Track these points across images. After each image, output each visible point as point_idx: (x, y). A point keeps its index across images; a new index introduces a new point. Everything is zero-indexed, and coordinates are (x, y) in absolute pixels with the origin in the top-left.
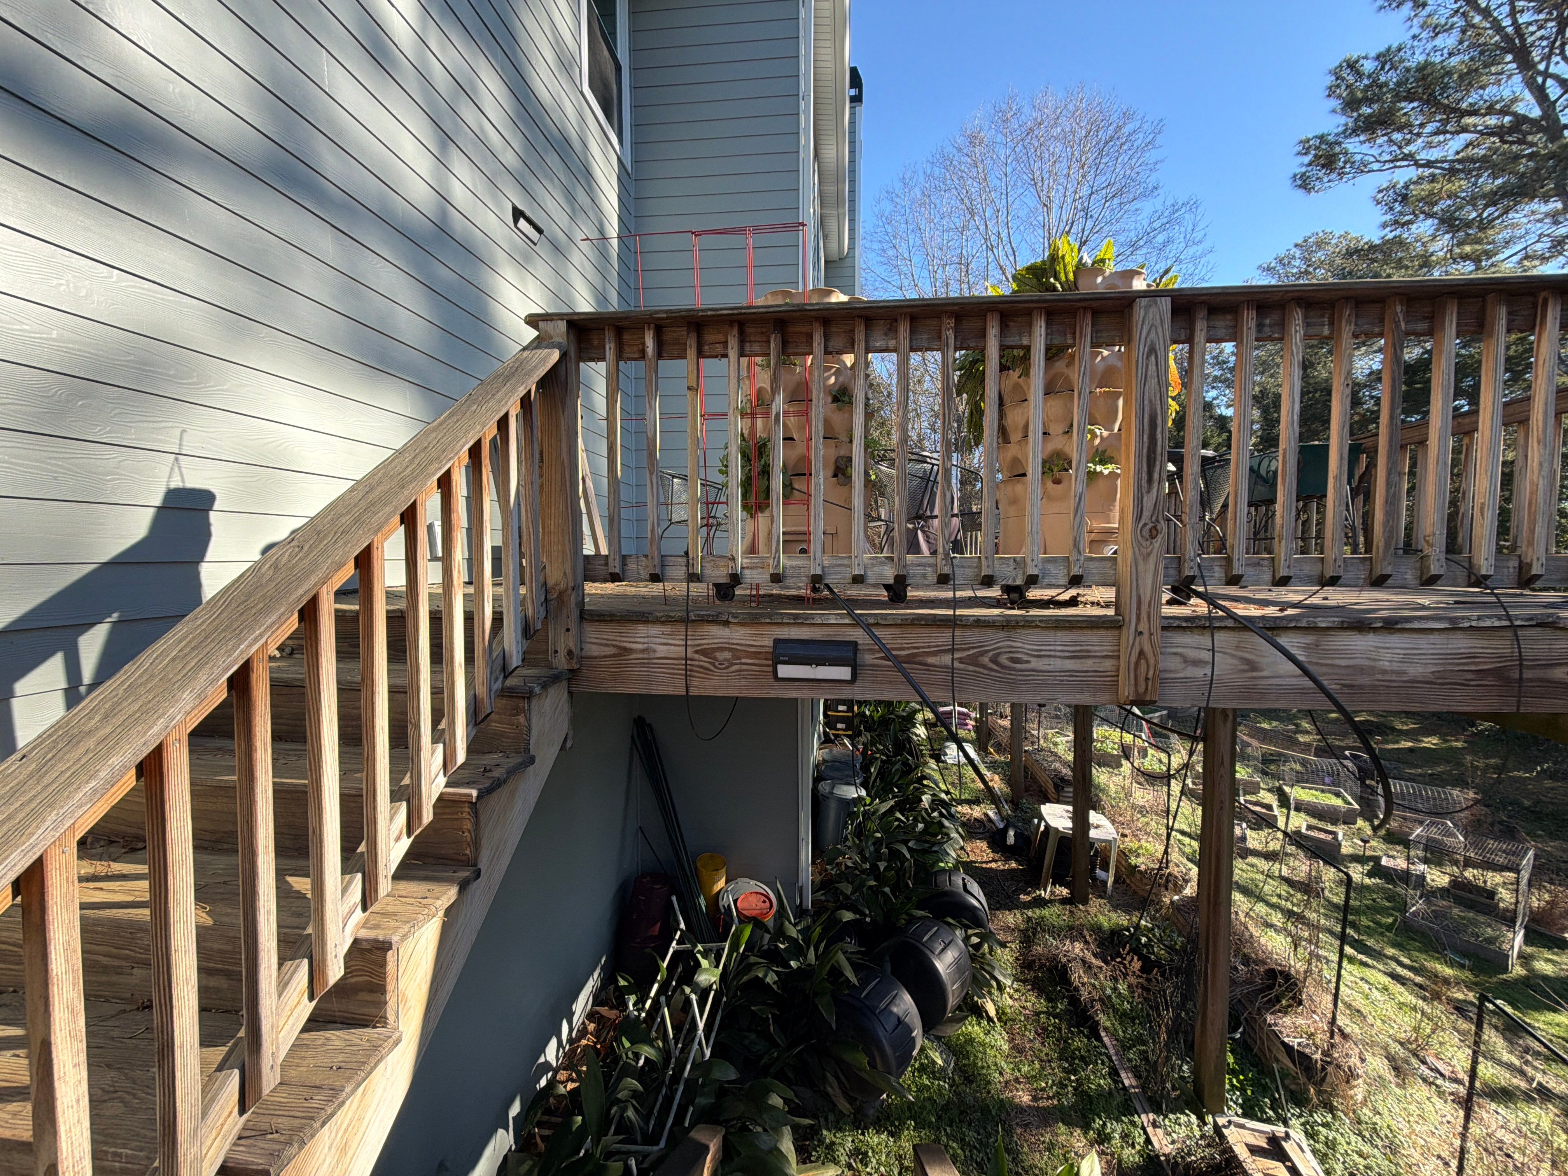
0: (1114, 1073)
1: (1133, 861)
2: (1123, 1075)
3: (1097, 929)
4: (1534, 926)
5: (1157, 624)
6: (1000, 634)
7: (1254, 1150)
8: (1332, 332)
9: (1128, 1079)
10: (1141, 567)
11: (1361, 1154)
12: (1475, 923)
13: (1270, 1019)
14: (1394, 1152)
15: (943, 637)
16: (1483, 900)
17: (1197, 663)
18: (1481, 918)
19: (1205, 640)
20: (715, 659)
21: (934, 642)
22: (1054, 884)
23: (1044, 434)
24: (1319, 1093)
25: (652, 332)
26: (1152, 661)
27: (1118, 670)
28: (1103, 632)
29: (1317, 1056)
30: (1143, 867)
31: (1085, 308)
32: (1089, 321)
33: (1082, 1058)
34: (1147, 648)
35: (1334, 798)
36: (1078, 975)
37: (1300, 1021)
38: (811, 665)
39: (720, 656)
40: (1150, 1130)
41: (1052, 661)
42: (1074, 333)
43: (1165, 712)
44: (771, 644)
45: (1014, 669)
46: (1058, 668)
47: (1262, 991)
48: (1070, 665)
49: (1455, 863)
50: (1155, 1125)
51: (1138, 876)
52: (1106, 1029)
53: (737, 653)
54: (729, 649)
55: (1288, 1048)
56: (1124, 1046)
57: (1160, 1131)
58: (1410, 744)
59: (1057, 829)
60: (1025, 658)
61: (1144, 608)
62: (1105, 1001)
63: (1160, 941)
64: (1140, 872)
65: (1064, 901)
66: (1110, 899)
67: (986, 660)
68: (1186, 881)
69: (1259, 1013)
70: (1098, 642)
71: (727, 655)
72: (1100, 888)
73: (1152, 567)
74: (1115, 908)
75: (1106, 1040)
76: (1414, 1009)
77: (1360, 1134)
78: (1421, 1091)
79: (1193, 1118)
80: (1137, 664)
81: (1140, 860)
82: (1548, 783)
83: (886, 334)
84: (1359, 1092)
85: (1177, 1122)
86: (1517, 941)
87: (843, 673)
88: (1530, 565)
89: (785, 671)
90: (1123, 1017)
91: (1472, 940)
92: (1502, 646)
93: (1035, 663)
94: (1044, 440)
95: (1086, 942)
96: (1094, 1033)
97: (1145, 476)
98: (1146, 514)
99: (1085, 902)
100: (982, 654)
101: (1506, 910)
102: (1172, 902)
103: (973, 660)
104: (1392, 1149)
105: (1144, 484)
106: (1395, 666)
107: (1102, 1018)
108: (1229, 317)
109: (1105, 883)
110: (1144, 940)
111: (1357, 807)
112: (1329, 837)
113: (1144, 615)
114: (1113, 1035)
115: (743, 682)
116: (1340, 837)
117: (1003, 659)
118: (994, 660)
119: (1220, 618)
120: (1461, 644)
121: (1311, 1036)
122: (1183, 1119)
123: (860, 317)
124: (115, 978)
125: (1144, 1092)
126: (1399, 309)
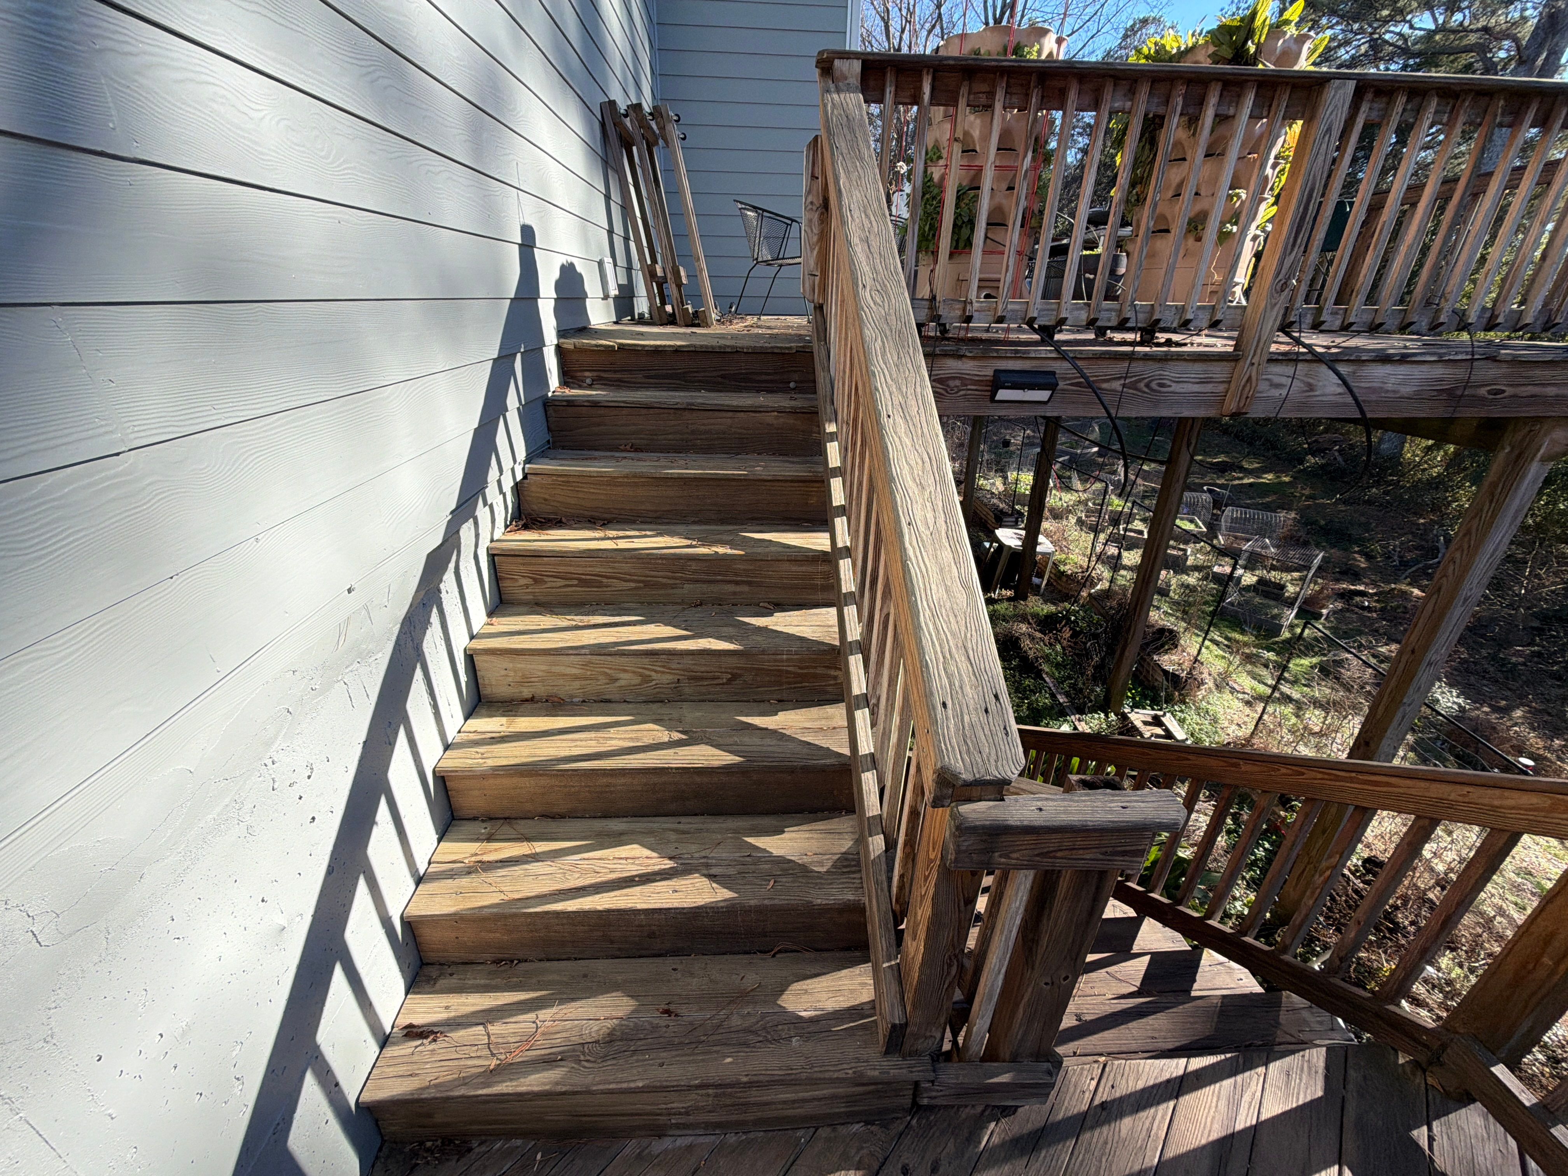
0: (1053, 696)
1: (1062, 568)
2: (1059, 697)
3: (1035, 616)
4: (1304, 607)
5: (1266, 357)
6: (1158, 365)
7: (1146, 723)
8: (1449, 121)
9: (1062, 699)
10: (1267, 314)
11: (1197, 724)
12: (1269, 607)
13: (1156, 657)
14: (1216, 722)
15: (1121, 367)
16: (1276, 591)
17: (1279, 386)
18: (1272, 603)
19: (1289, 370)
20: (948, 386)
21: (1110, 371)
22: (1001, 589)
23: (1197, 194)
24: (1180, 695)
25: (930, 78)
26: (1254, 385)
27: (1227, 392)
28: (1225, 363)
29: (1184, 675)
30: (1069, 572)
31: (1287, 84)
32: (1286, 97)
33: (1031, 691)
34: (1254, 374)
35: (1188, 524)
36: (1026, 644)
37: (1173, 657)
38: (1023, 389)
39: (952, 383)
40: (1077, 723)
41: (1185, 385)
42: (1270, 106)
43: (1067, 458)
44: (992, 373)
45: (1160, 392)
46: (1190, 390)
47: (1152, 642)
48: (1196, 388)
49: (1265, 567)
50: (1079, 720)
51: (1064, 579)
52: (1047, 673)
53: (964, 380)
54: (959, 378)
55: (1166, 673)
56: (1060, 682)
57: (1083, 723)
58: (1252, 480)
59: (1010, 547)
60: (1168, 383)
61: (1261, 345)
62: (1047, 658)
63: (1083, 618)
64: (1067, 576)
65: (1009, 599)
66: (1042, 596)
67: (1142, 385)
68: (1100, 580)
69: (1149, 655)
70: (1219, 371)
71: (958, 383)
72: (1036, 590)
73: (1275, 313)
74: (1046, 602)
75: (1047, 679)
76: (1224, 657)
77: (1199, 714)
78: (1227, 696)
79: (1102, 715)
80: (1244, 386)
81: (1067, 567)
82: (1342, 507)
83: (1125, 95)
84: (1200, 694)
85: (1093, 718)
86: (1290, 615)
87: (1043, 395)
88: (1497, 317)
89: (1003, 394)
90: (1058, 666)
91: (1263, 617)
92: (1460, 373)
93: (1175, 387)
94: (1195, 200)
95: (1029, 623)
96: (1039, 675)
97: (1291, 240)
98: (1284, 271)
99: (1025, 598)
100: (1140, 381)
101: (1289, 598)
102: (1090, 595)
103: (1133, 386)
104: (1215, 720)
105: (1289, 247)
106: (1395, 387)
107: (1046, 668)
108: (1384, 100)
109: (1039, 586)
110: (1073, 618)
111: (1205, 530)
112: (1180, 553)
113: (1259, 351)
114: (1052, 676)
115: (967, 404)
116: (1189, 553)
117: (1154, 385)
118: (1147, 386)
119: (1303, 354)
120: (1439, 371)
121: (1180, 665)
122: (1096, 716)
123: (1111, 76)
124: (671, 591)
125: (1073, 704)
126: (1502, 103)
